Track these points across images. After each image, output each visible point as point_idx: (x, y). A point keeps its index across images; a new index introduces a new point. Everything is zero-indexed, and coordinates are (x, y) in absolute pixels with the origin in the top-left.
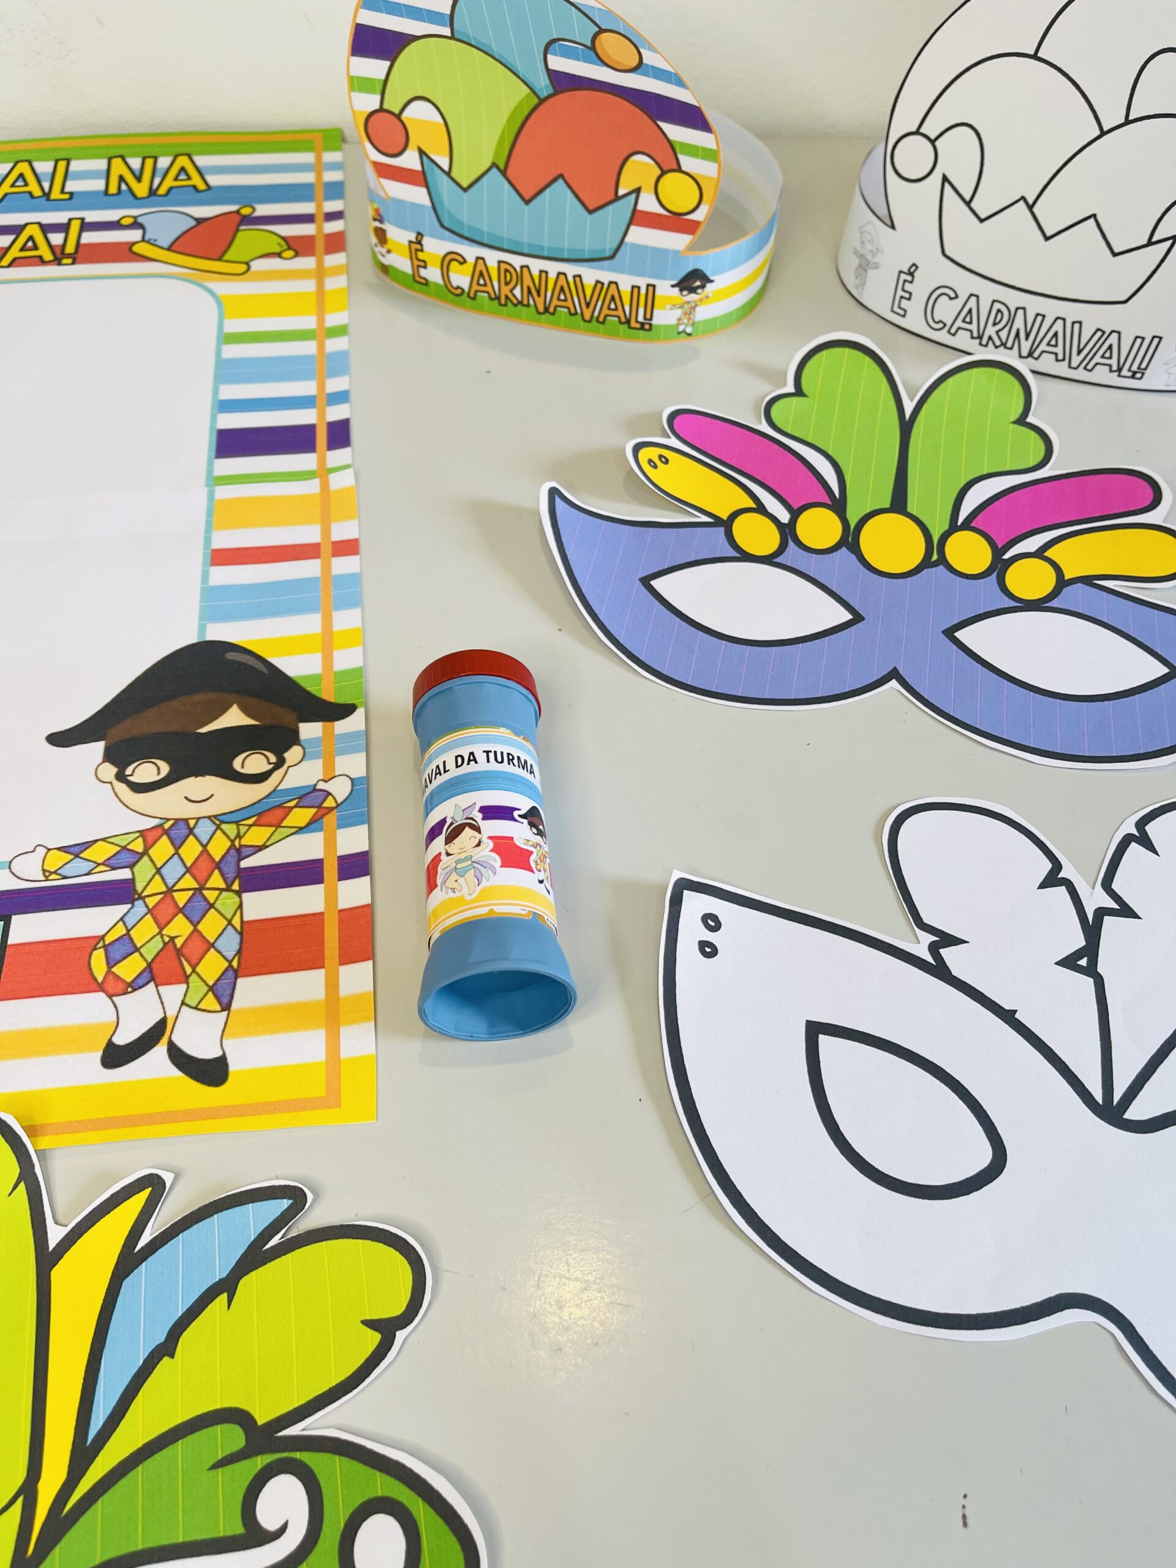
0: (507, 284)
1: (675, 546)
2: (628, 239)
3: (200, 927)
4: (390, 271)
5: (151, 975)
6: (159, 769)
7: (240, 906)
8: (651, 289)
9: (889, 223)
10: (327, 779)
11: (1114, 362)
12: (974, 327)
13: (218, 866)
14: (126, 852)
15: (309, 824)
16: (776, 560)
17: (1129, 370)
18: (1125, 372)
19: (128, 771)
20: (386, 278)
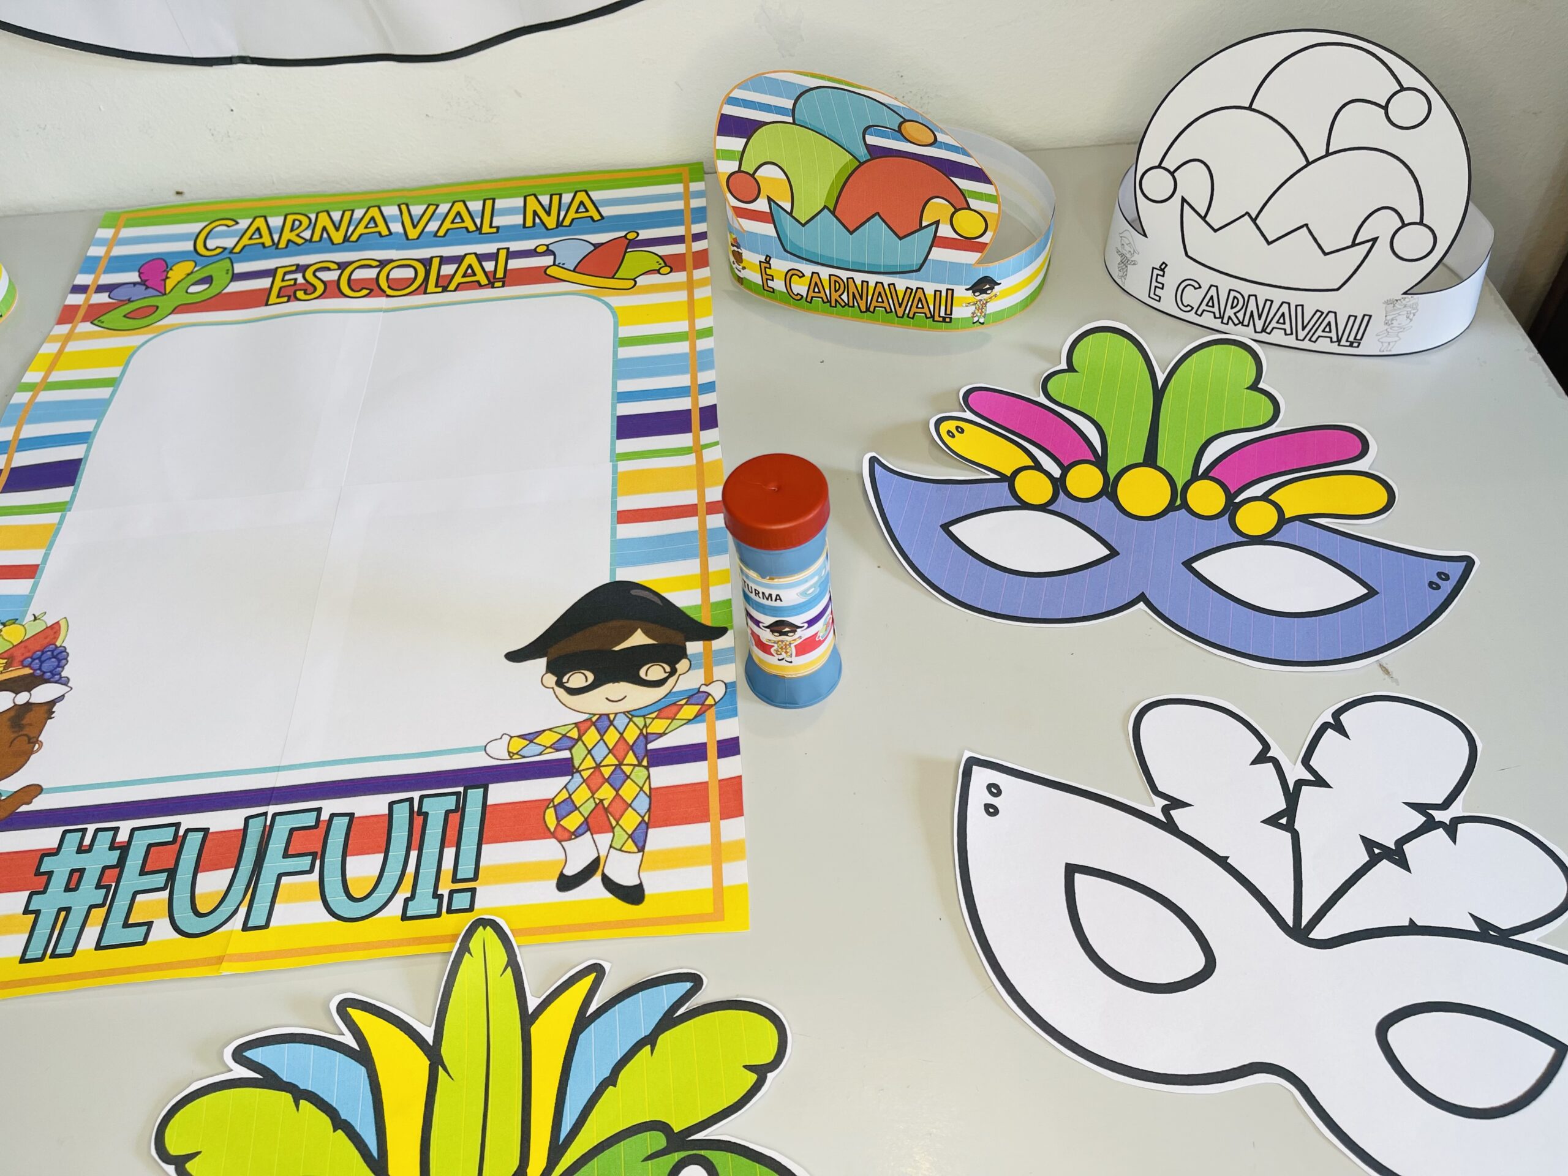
0: (836, 291)
1: (968, 499)
2: (930, 257)
3: (621, 792)
4: (744, 281)
5: (588, 826)
6: (586, 678)
7: (649, 777)
8: (950, 292)
9: (1142, 233)
10: (707, 683)
11: (1333, 335)
12: (1216, 309)
13: (632, 748)
14: (566, 738)
15: (696, 717)
16: (1050, 508)
17: (1347, 341)
18: (1343, 342)
19: (565, 679)
20: (742, 287)
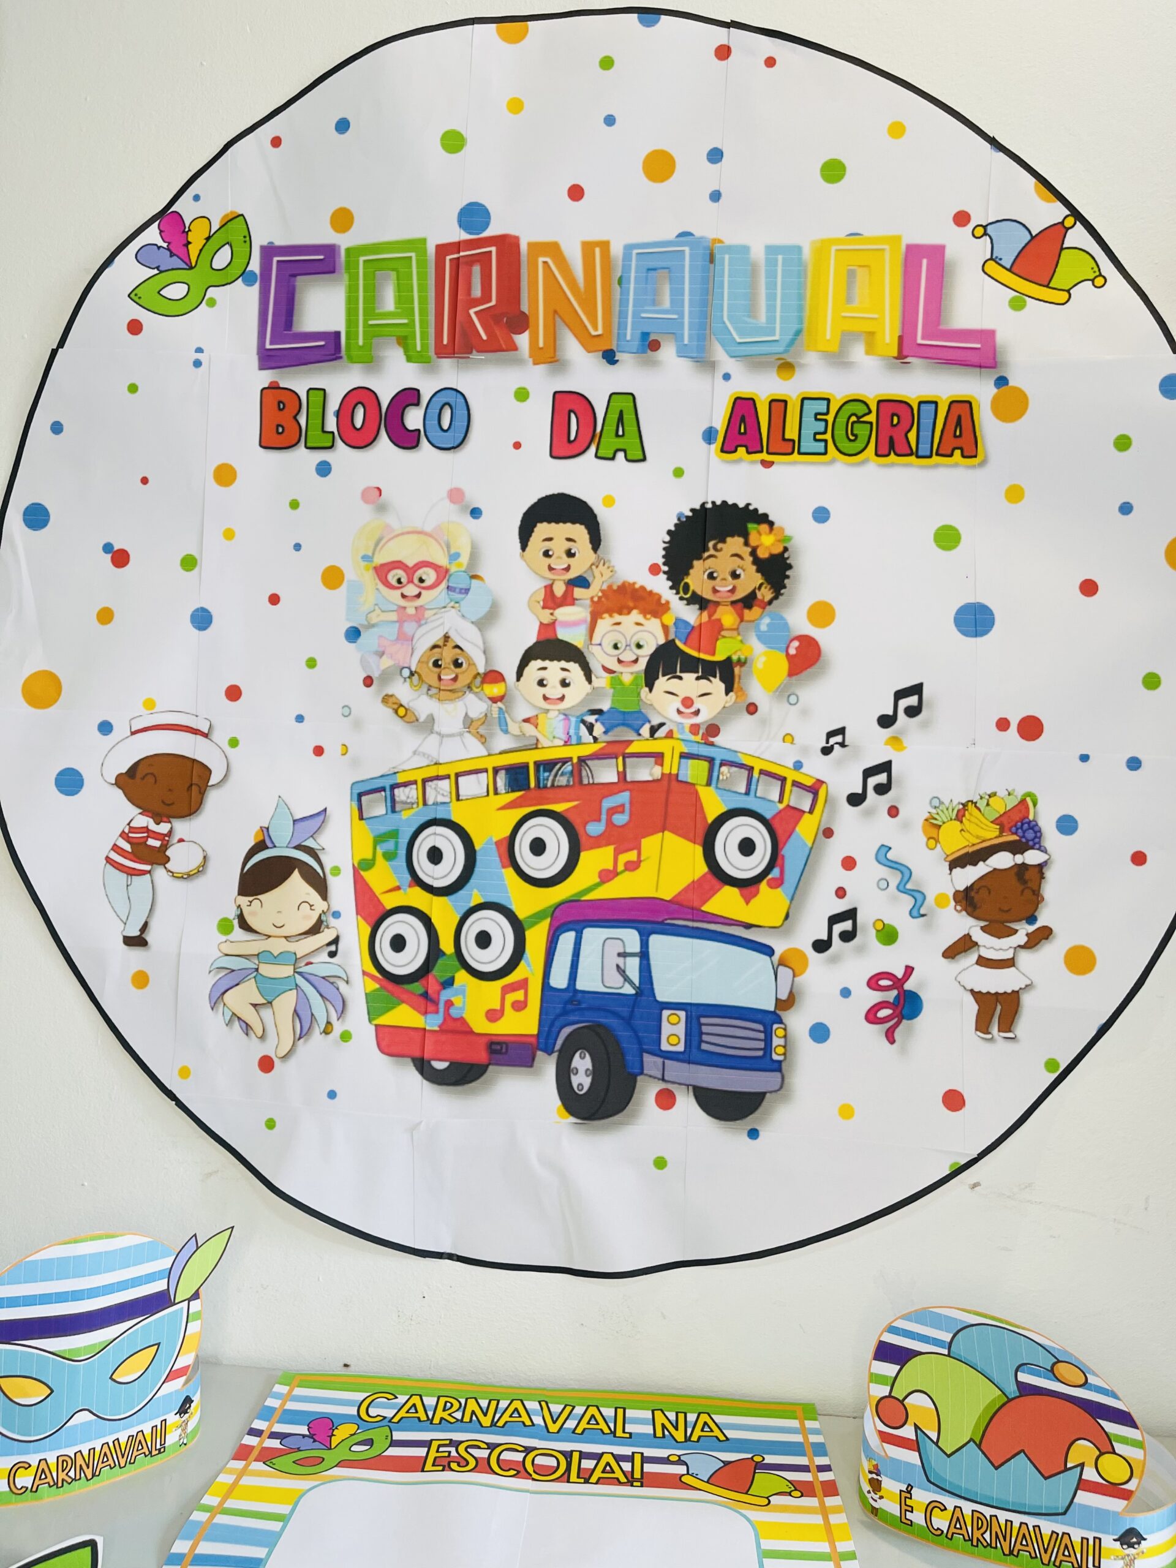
0: (978, 1529)
2: (1076, 1501)
4: (880, 1514)
8: (1097, 1541)
20: (876, 1519)
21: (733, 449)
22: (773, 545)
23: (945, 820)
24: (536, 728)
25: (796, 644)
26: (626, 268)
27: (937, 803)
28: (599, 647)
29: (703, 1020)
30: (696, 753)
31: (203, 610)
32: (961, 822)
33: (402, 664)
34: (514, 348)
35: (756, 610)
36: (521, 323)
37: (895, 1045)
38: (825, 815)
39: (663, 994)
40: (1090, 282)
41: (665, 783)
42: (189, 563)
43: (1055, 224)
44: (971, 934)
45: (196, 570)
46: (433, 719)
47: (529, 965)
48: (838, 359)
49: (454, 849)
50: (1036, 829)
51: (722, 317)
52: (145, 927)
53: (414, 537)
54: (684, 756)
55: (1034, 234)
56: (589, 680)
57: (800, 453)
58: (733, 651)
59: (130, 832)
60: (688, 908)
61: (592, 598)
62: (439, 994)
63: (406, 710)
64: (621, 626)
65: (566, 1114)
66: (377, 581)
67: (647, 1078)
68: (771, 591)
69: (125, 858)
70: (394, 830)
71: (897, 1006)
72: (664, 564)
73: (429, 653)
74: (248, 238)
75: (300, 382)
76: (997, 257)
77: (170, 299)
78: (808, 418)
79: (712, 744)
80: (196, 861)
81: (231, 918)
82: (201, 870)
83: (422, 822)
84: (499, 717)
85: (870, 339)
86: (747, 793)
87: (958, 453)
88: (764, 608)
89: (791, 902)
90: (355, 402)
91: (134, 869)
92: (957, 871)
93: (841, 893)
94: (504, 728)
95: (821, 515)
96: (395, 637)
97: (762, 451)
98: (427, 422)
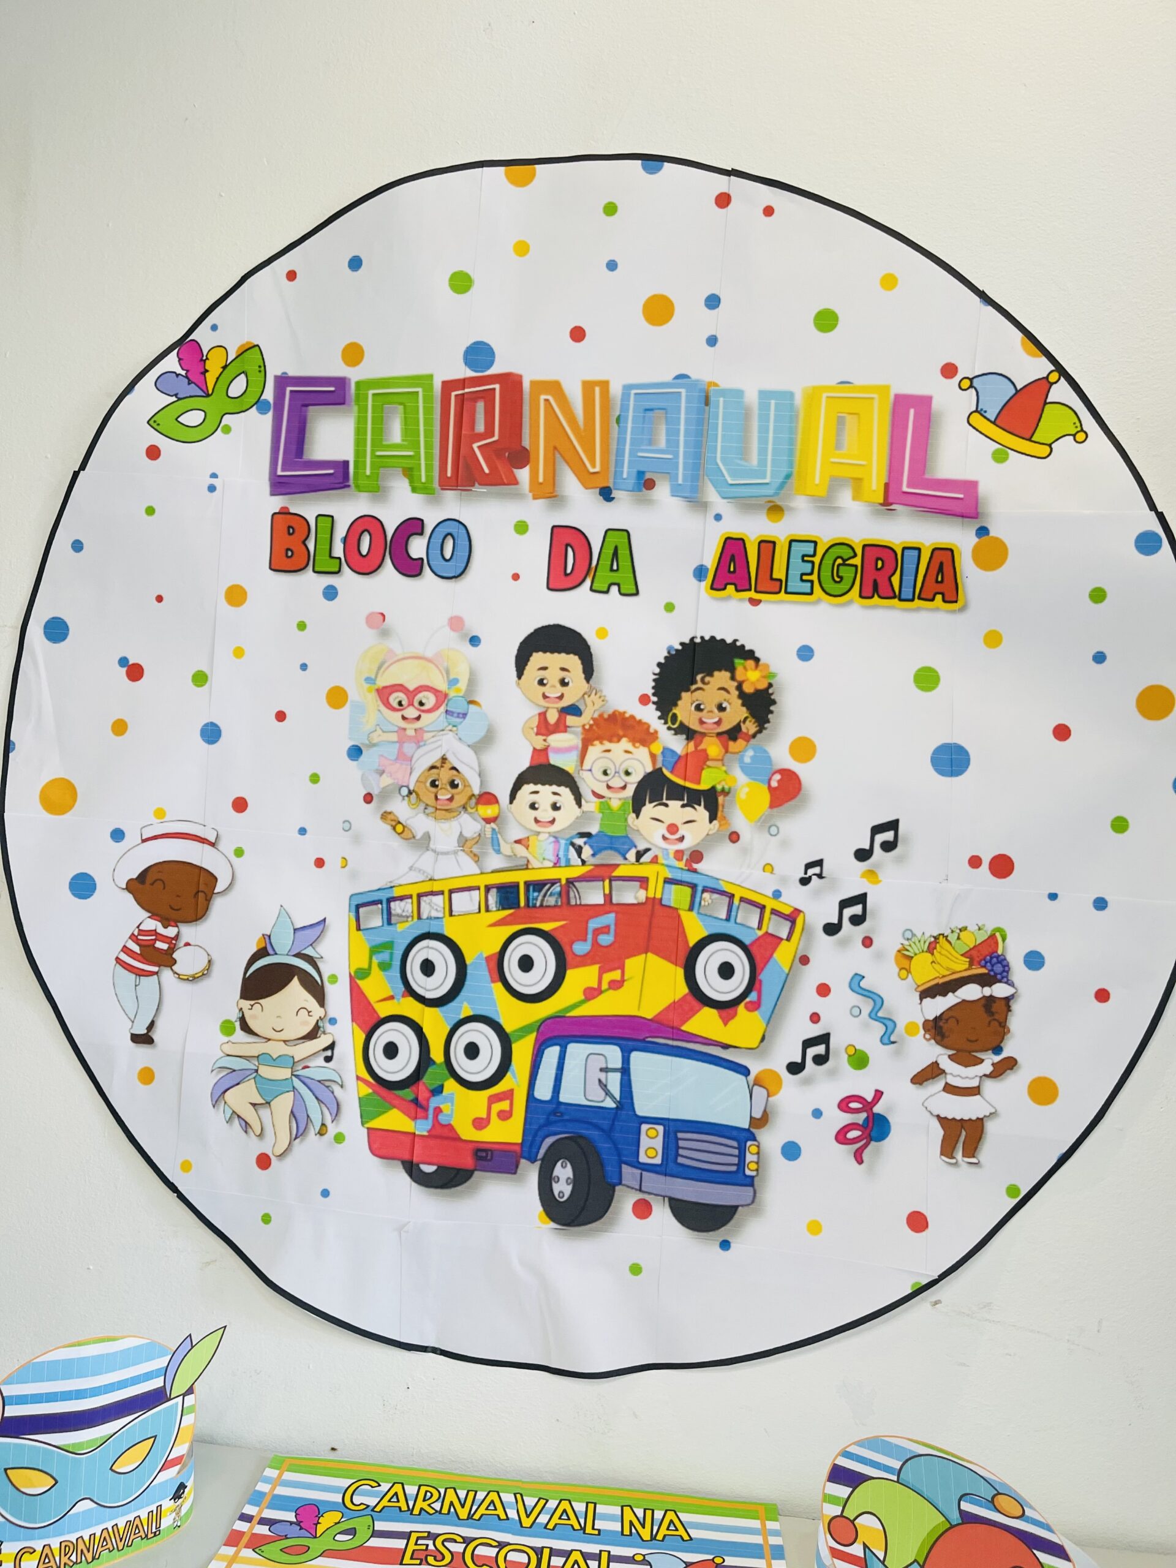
21: (723, 587)
22: (758, 680)
23: (917, 952)
24: (527, 849)
25: (778, 777)
26: (624, 408)
27: (909, 935)
28: (589, 772)
29: (680, 1135)
30: (679, 878)
31: (213, 724)
32: (933, 954)
33: (401, 783)
34: (515, 482)
35: (741, 742)
36: (522, 457)
37: (863, 1165)
38: (802, 943)
39: (641, 1109)
40: (1071, 438)
41: (649, 907)
42: (200, 679)
43: (1039, 379)
44: (939, 1062)
45: (207, 686)
46: (429, 837)
47: (515, 1077)
48: (825, 504)
49: (446, 963)
50: (1004, 963)
51: (716, 457)
52: (152, 1025)
53: (416, 662)
54: (668, 881)
55: (1019, 388)
56: (579, 804)
57: (786, 592)
58: (719, 780)
59: (139, 935)
60: (668, 1027)
61: (583, 726)
62: (428, 1100)
63: (404, 827)
64: (611, 753)
65: (547, 1219)
66: (380, 703)
67: (624, 1188)
68: (756, 724)
69: (135, 959)
70: (387, 942)
71: (866, 1128)
72: (654, 695)
73: (426, 774)
74: (263, 368)
75: (309, 508)
76: (982, 410)
77: (187, 426)
78: (796, 560)
79: (695, 871)
80: (200, 965)
81: (234, 1020)
82: (206, 973)
83: (415, 935)
84: (492, 838)
85: (857, 484)
86: (728, 919)
87: (939, 597)
88: (748, 741)
89: (767, 1026)
90: (360, 531)
91: (143, 970)
92: (927, 1001)
93: (815, 1019)
94: (496, 848)
95: (805, 653)
96: (394, 757)
97: (750, 590)
98: (430, 551)
